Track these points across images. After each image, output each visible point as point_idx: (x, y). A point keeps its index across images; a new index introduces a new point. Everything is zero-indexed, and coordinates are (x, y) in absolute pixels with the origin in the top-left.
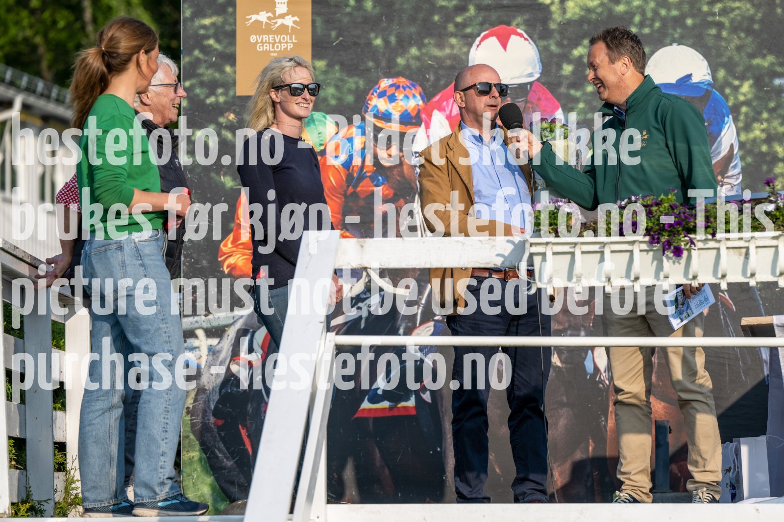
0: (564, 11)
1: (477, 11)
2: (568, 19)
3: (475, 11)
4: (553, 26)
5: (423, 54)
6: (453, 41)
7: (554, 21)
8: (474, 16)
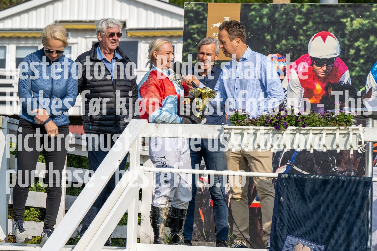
0: (352, 25)
1: (313, 24)
2: (353, 29)
3: (312, 25)
4: (347, 32)
5: (288, 43)
6: (302, 37)
7: (347, 29)
8: (311, 27)
